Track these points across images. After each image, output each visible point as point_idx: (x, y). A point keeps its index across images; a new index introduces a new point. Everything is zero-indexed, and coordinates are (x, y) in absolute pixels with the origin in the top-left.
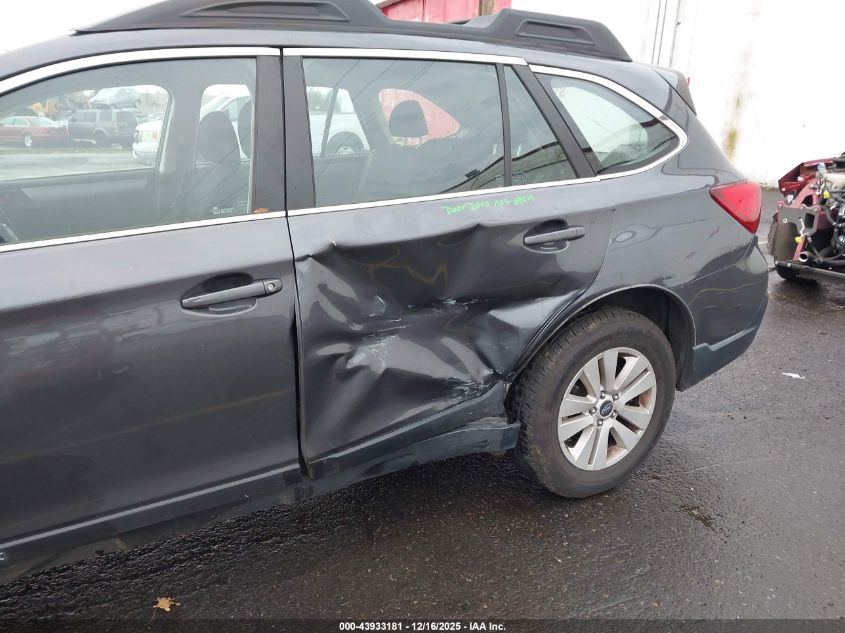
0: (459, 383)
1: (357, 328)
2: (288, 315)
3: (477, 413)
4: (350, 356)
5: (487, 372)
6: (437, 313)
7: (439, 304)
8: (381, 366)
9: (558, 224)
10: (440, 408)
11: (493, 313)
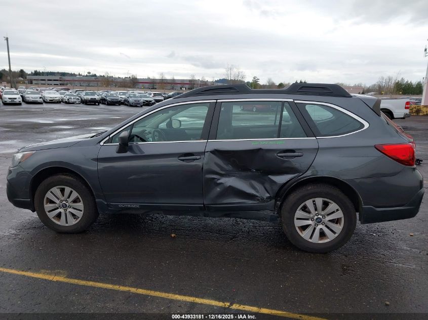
0: (257, 196)
1: (223, 173)
2: (202, 167)
3: (264, 209)
4: (219, 179)
5: (268, 195)
6: (249, 173)
7: (250, 170)
8: (228, 184)
9: (292, 151)
10: (249, 202)
11: (269, 176)
